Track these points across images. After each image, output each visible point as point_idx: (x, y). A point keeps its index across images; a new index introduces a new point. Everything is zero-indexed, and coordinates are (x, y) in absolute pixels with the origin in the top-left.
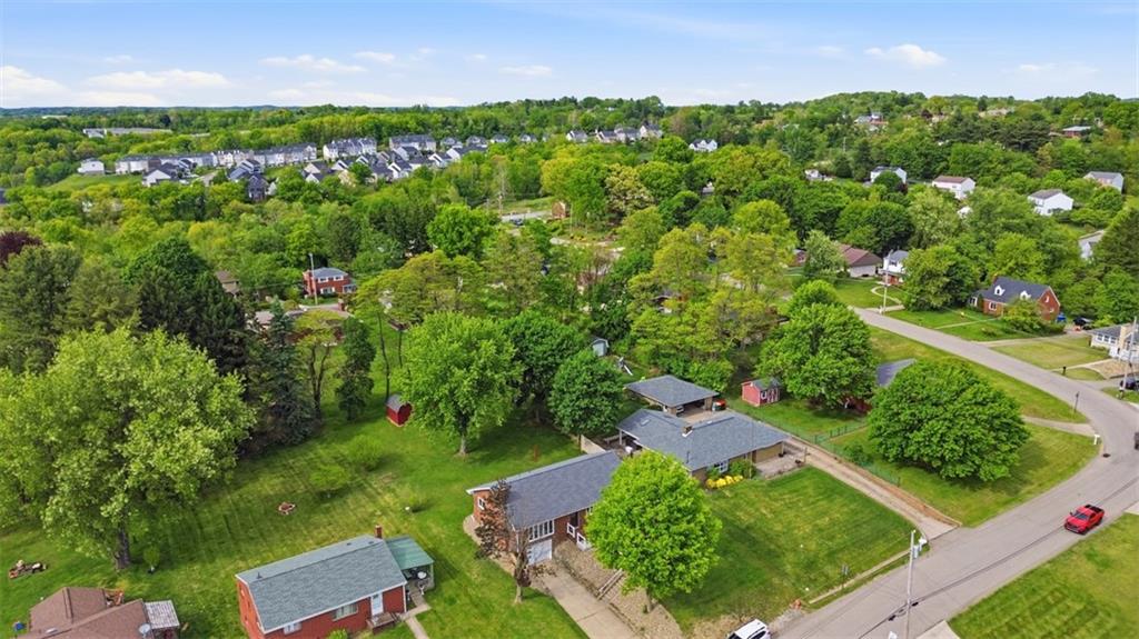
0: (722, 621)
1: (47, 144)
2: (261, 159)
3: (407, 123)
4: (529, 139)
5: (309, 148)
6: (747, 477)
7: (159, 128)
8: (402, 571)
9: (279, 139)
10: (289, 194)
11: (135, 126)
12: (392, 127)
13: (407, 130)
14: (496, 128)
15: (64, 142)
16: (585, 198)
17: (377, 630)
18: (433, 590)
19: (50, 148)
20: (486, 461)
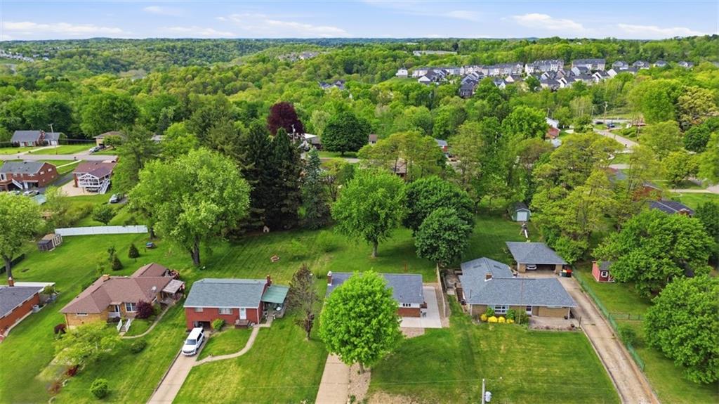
0: (397, 398)
1: (392, 59)
2: (485, 72)
3: (591, 50)
4: (686, 64)
5: (518, 66)
6: (517, 323)
7: (451, 51)
8: (261, 302)
9: (502, 59)
10: (482, 94)
11: (439, 50)
12: (579, 52)
13: (589, 55)
14: (662, 56)
15: (400, 58)
16: (654, 110)
17: (238, 326)
18: (280, 319)
19: (393, 61)
20: (381, 263)
